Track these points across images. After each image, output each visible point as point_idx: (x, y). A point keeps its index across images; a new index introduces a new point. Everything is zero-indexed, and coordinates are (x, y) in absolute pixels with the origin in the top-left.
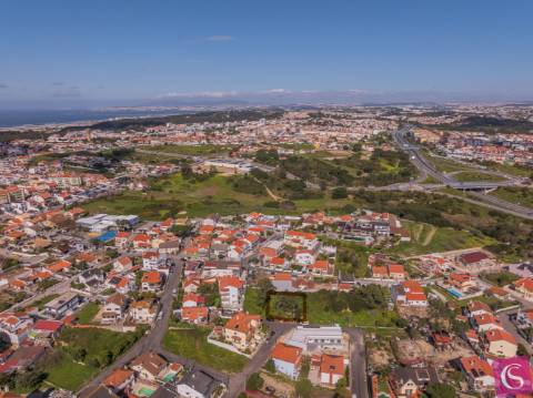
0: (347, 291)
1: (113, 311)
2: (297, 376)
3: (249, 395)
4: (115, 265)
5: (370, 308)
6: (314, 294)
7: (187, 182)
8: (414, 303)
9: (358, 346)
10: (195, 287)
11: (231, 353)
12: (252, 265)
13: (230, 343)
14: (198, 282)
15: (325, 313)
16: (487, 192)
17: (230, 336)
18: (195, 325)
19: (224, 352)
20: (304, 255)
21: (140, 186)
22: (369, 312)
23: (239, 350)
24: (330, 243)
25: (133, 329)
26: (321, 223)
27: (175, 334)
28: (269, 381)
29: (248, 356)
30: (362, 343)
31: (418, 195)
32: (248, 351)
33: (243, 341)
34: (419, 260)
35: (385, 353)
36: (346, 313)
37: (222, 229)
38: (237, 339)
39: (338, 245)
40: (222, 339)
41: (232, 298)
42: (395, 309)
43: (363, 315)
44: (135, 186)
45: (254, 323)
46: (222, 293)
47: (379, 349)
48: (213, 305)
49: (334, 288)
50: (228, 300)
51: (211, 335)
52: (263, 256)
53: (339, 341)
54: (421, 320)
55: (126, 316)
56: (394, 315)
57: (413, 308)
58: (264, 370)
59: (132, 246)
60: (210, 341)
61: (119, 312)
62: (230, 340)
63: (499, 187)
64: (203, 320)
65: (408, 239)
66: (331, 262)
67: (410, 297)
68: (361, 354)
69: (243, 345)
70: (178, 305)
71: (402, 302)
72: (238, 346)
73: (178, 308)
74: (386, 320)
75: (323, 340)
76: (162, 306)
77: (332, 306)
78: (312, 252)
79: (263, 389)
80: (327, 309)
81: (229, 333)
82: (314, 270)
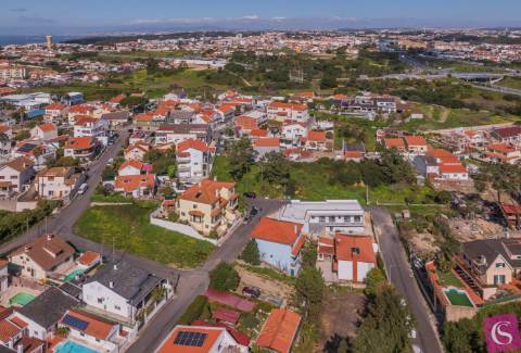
0: (357, 160)
1: (7, 179)
2: (296, 269)
3: (212, 299)
4: (33, 132)
5: (394, 182)
6: (311, 164)
7: (151, 76)
8: (451, 176)
9: (386, 228)
10: (141, 154)
11: (186, 238)
12: (224, 137)
13: (187, 223)
14: (146, 148)
15: (329, 188)
16: (492, 82)
17: (187, 211)
18: (132, 200)
19: (175, 238)
20: (293, 127)
21: (96, 78)
22: (392, 187)
23: (200, 233)
24: (324, 117)
25: (32, 206)
26: (310, 100)
27: (99, 212)
28: (249, 278)
29: (214, 242)
30: (390, 223)
31: (419, 83)
32: (214, 235)
33: (207, 219)
34: (439, 135)
35: (429, 235)
36: (359, 188)
37: (187, 104)
38: (197, 215)
39: (335, 119)
40: (174, 217)
41: (193, 166)
42: (427, 184)
43: (384, 191)
44: (90, 78)
45: (225, 193)
46: (179, 159)
47: (419, 231)
48: (165, 173)
49: (339, 157)
50: (188, 170)
51: (157, 213)
52: (240, 128)
53: (357, 218)
54: (467, 196)
55: (27, 187)
56: (428, 191)
57: (452, 183)
58: (241, 262)
59: (66, 120)
60: (154, 221)
61: (16, 182)
62: (187, 217)
63: (505, 77)
64: (146, 193)
65: (420, 116)
66: (329, 136)
67: (443, 169)
68: (394, 238)
69: (207, 224)
70: (110, 174)
71: (434, 175)
72: (199, 226)
73: (112, 178)
74: (419, 197)
75: (332, 218)
76: (87, 177)
77: (338, 178)
78: (304, 125)
79: (239, 291)
80: (332, 183)
81: (185, 206)
82: (308, 143)
